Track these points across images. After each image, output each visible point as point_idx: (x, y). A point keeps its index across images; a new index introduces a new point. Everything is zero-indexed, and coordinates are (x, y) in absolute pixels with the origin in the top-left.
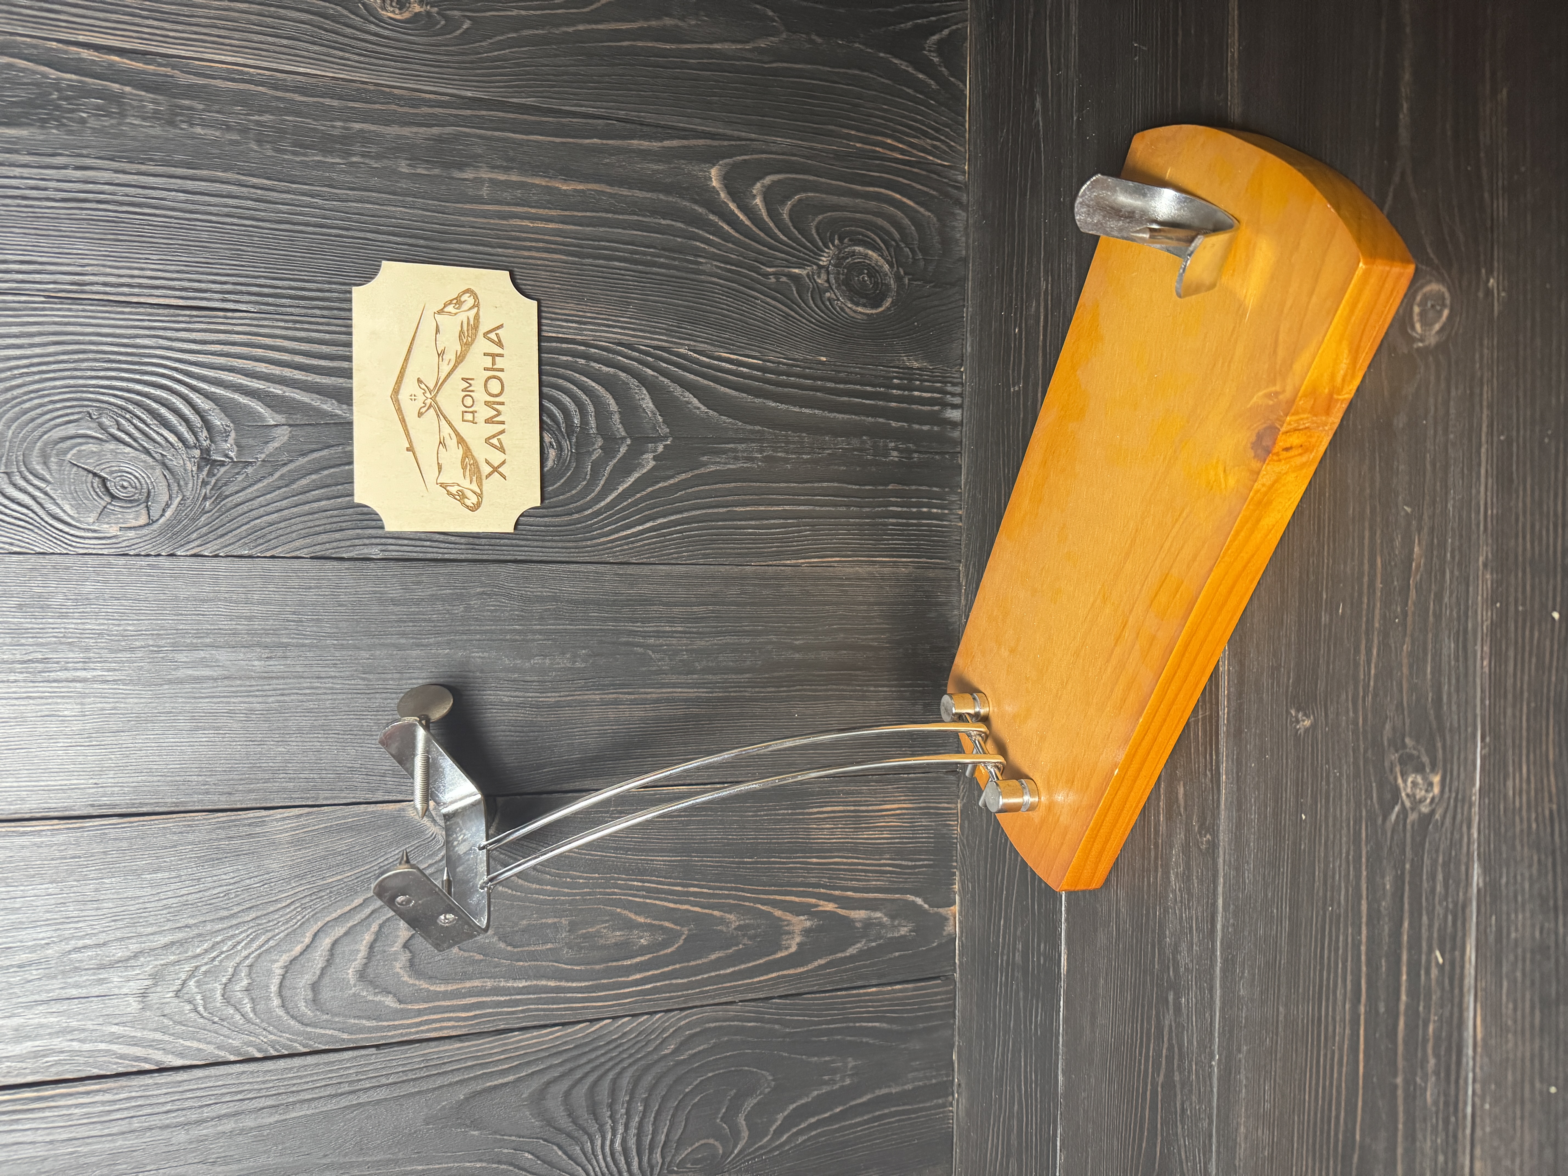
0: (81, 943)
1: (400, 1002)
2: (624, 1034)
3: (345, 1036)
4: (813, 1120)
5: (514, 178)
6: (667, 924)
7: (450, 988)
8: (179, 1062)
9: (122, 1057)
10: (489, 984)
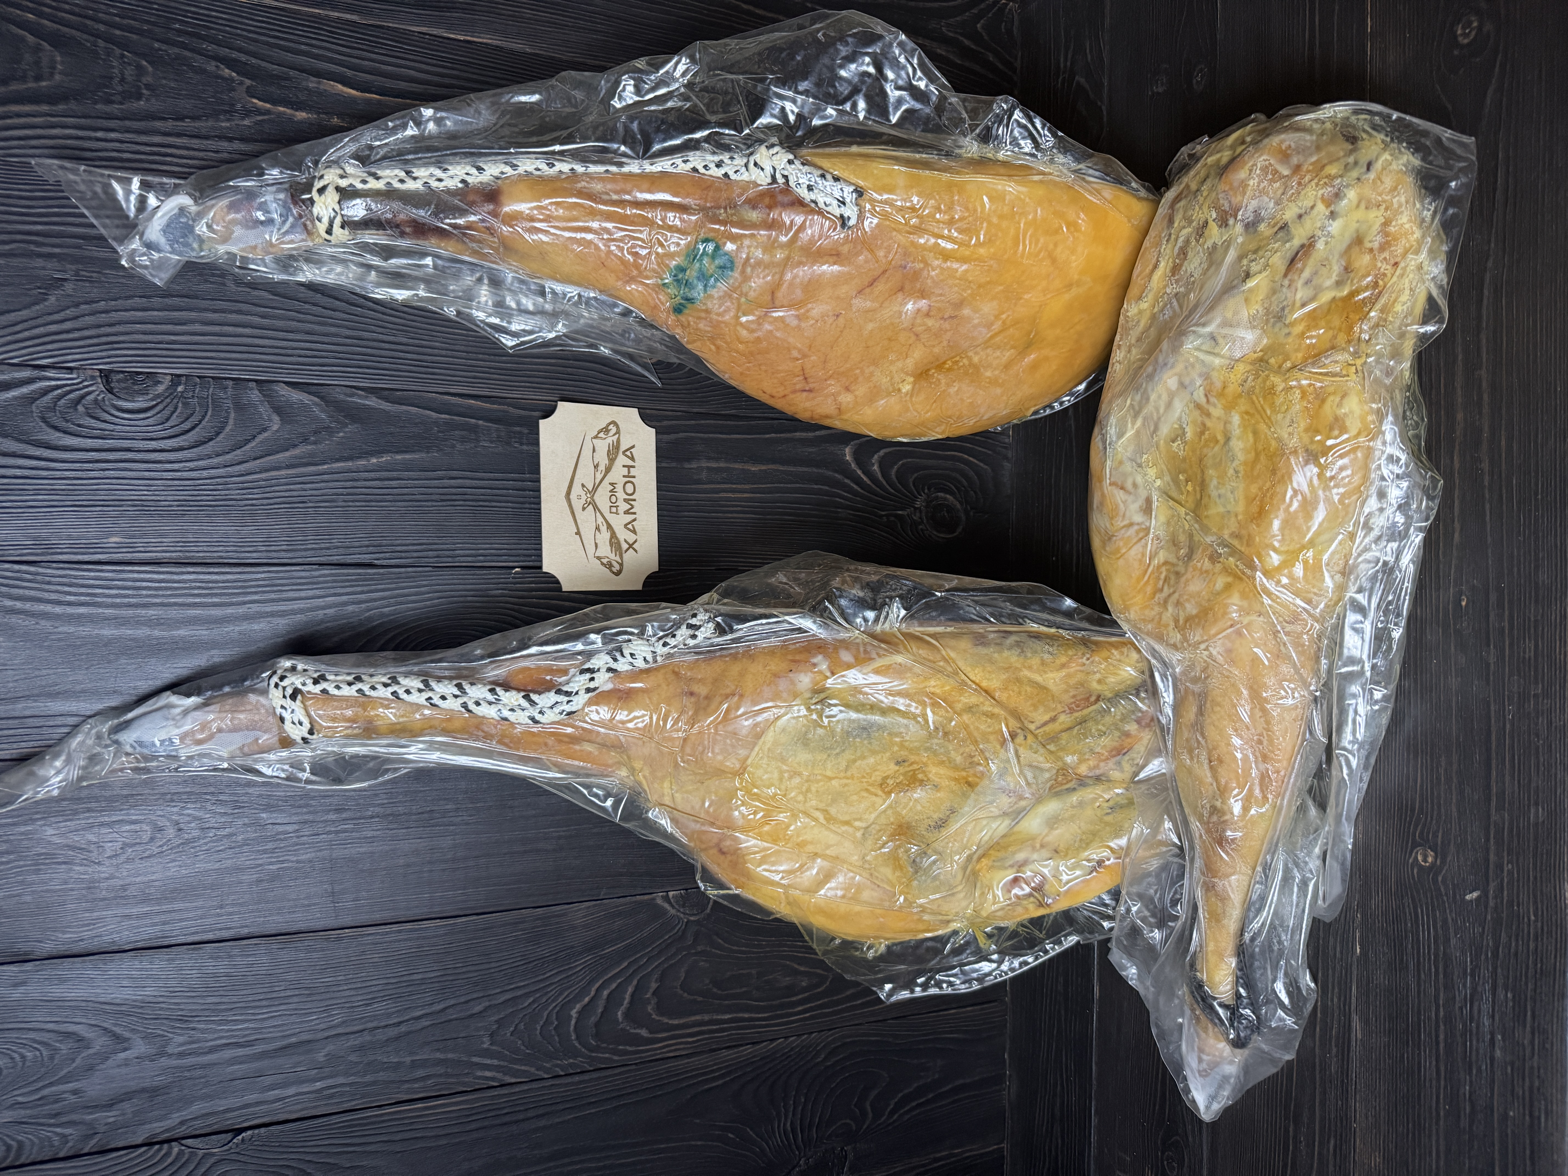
0: (452, 1002)
1: (651, 1033)
2: (792, 1049)
3: (616, 1058)
4: (914, 1104)
5: (722, 465)
6: (819, 971)
7: (682, 1021)
8: (513, 1080)
9: (480, 1078)
10: (706, 1017)
